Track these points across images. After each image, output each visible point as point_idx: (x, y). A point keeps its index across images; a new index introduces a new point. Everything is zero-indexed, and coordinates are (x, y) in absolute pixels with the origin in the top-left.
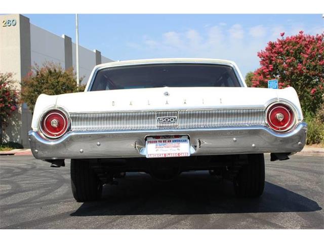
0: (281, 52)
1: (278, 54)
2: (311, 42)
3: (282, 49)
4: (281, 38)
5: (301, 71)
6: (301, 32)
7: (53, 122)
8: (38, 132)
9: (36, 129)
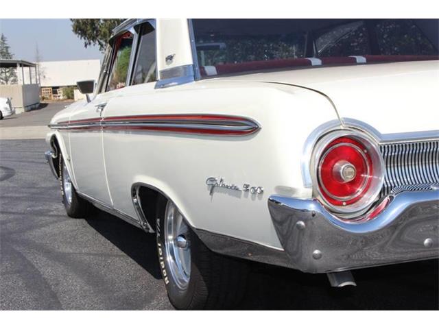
7: (345, 169)
8: (315, 200)
9: (310, 191)
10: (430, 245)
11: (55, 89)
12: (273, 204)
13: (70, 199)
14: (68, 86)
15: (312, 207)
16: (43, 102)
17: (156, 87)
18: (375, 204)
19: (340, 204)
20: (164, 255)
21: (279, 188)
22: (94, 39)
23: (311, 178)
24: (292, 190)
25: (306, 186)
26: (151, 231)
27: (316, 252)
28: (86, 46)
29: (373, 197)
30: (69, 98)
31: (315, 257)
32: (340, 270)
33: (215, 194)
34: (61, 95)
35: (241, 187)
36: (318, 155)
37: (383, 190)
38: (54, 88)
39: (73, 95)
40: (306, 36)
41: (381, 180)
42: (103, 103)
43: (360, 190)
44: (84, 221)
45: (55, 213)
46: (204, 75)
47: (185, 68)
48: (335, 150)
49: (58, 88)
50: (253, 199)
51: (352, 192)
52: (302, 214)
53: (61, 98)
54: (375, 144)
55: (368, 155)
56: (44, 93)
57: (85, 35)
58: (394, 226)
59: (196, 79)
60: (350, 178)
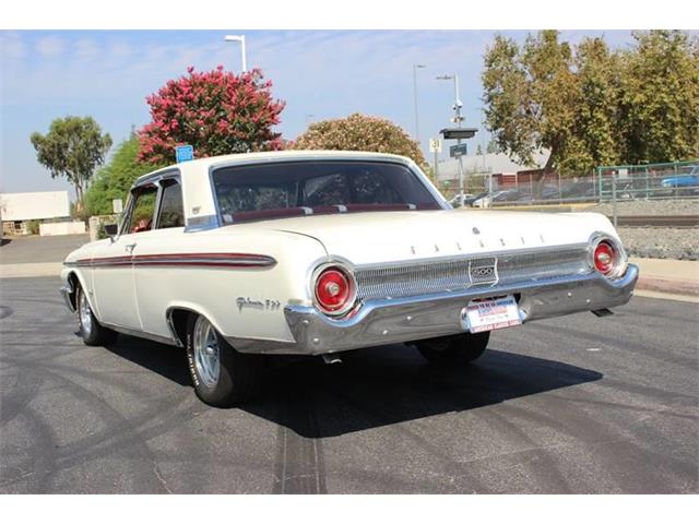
0: (191, 100)
1: (186, 102)
2: (236, 86)
3: (191, 95)
4: (188, 76)
5: (225, 131)
6: (220, 68)
7: (333, 288)
8: (314, 307)
9: (311, 302)
10: (387, 335)
11: (18, 223)
12: (287, 311)
13: (88, 330)
14: (33, 220)
15: (312, 311)
16: (4, 238)
17: (185, 232)
18: (352, 309)
19: (330, 310)
20: (194, 363)
21: (291, 301)
22: (61, 169)
23: (311, 293)
24: (300, 301)
25: (308, 298)
26: (182, 345)
27: (316, 340)
28: (53, 176)
29: (351, 305)
30: (34, 233)
31: (316, 343)
32: (331, 351)
33: (243, 309)
34: (25, 230)
35: (264, 302)
36: (315, 278)
37: (356, 301)
38: (16, 222)
39: (38, 230)
40: (297, 185)
41: (356, 294)
42: (132, 243)
43: (342, 300)
44: (103, 348)
45: (72, 343)
46: (225, 223)
47: (210, 217)
48: (325, 276)
49: (21, 222)
50: (272, 309)
51: (338, 302)
52: (306, 316)
53: (25, 233)
54: (351, 271)
55: (347, 278)
56: (6, 228)
57: (52, 164)
58: (362, 323)
59: (219, 226)
60: (336, 293)
